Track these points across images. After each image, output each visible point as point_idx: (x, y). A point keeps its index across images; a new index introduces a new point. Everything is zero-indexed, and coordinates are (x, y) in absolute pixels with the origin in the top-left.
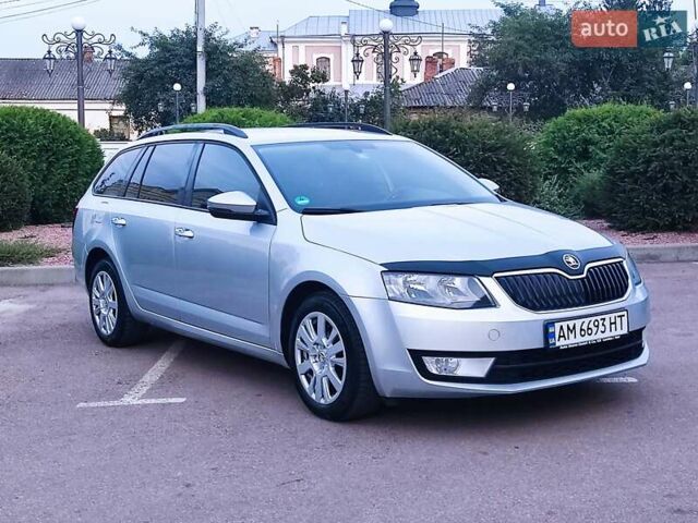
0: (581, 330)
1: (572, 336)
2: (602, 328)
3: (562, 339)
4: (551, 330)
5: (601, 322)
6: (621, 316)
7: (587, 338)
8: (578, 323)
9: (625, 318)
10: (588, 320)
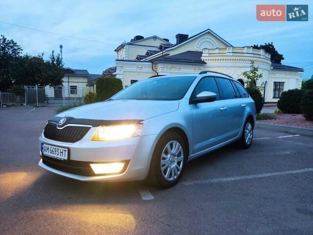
0: (51, 150)
1: (48, 151)
2: (57, 153)
3: (45, 151)
5: (57, 150)
6: (65, 150)
7: (52, 155)
8: (50, 147)
9: (67, 152)
10: (53, 147)
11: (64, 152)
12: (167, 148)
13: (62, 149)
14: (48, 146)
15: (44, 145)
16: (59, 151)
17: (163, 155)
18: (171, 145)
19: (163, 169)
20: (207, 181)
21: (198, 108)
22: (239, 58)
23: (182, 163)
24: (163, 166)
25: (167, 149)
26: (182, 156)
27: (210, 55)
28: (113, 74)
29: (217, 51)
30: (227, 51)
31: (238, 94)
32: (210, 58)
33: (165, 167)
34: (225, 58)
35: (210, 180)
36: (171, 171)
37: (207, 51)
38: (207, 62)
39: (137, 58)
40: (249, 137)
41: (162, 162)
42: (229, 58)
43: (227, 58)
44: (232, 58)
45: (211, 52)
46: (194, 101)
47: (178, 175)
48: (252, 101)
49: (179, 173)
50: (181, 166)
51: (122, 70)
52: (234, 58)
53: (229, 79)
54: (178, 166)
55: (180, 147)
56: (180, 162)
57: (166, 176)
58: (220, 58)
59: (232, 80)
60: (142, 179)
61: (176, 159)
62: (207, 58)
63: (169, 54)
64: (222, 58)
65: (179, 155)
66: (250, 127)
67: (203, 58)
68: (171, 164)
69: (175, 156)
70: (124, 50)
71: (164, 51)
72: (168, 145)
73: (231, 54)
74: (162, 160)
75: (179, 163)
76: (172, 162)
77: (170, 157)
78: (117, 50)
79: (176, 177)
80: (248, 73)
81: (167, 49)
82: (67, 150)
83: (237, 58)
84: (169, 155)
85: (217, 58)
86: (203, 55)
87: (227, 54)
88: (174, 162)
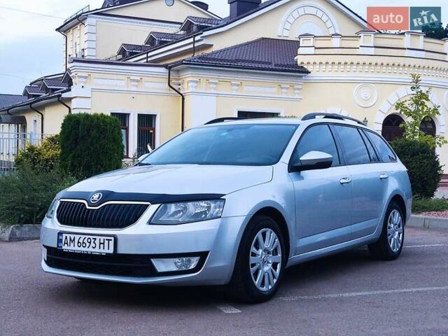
0: (79, 242)
1: (72, 245)
2: (93, 245)
3: (66, 245)
4: (60, 238)
5: (93, 241)
6: (109, 240)
7: (82, 249)
8: (77, 237)
9: (112, 243)
10: (83, 237)
11: (106, 242)
12: (257, 238)
13: (102, 238)
14: (72, 236)
15: (64, 235)
16: (97, 242)
17: (253, 249)
18: (264, 235)
19: (252, 270)
20: (320, 297)
21: (302, 178)
22: (391, 61)
23: (279, 266)
24: (253, 265)
25: (257, 240)
26: (280, 255)
27: (318, 51)
28: (64, 95)
29: (336, 42)
30: (361, 42)
31: (372, 154)
32: (318, 59)
33: (255, 268)
34: (355, 59)
35: (323, 296)
36: (264, 276)
37: (311, 42)
38: (309, 68)
39: (122, 52)
40: (396, 237)
41: (252, 260)
42: (367, 60)
43: (362, 60)
44: (374, 60)
45: (319, 44)
46: (296, 167)
47: (273, 285)
48: (403, 168)
49: (275, 281)
50: (278, 270)
51: (88, 87)
52: (379, 60)
53: (357, 127)
54: (274, 270)
55: (277, 240)
56: (277, 263)
57: (257, 282)
58: (343, 59)
59: (362, 129)
60: (223, 283)
61: (271, 259)
62: (311, 59)
63: (211, 46)
64: (349, 59)
65: (275, 252)
66: (396, 217)
67: (300, 60)
68: (263, 265)
69: (269, 253)
70: (84, 29)
71: (197, 38)
72: (259, 235)
73: (372, 51)
74: (251, 257)
75: (275, 265)
76: (265, 262)
77: (262, 254)
78: (64, 29)
79: (270, 287)
80: (406, 104)
81: (205, 34)
82: (113, 238)
83: (386, 60)
84: (261, 251)
85: (337, 59)
86: (300, 51)
87: (361, 51)
88: (268, 262)
